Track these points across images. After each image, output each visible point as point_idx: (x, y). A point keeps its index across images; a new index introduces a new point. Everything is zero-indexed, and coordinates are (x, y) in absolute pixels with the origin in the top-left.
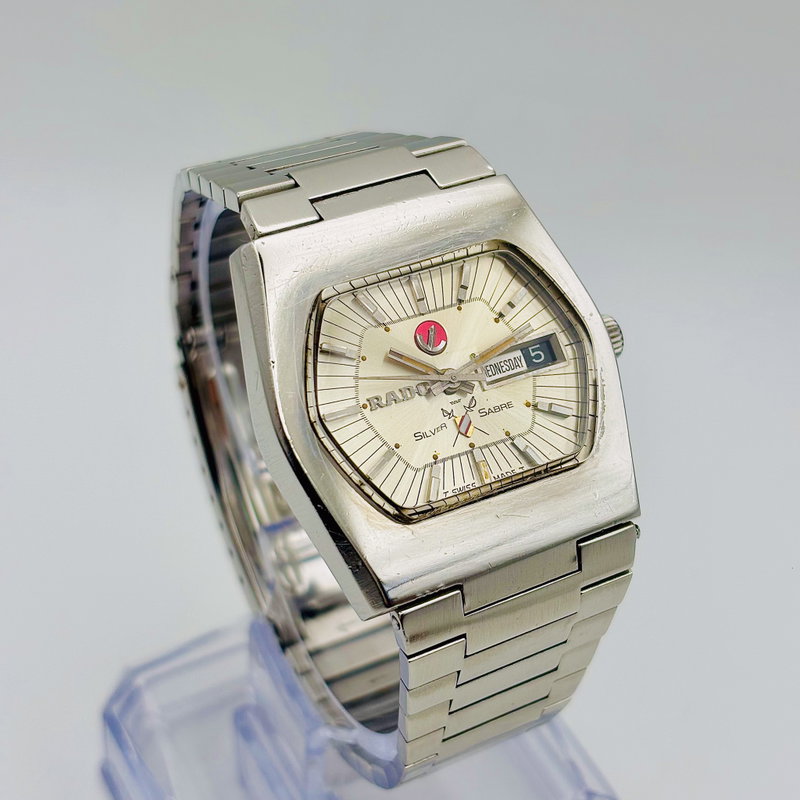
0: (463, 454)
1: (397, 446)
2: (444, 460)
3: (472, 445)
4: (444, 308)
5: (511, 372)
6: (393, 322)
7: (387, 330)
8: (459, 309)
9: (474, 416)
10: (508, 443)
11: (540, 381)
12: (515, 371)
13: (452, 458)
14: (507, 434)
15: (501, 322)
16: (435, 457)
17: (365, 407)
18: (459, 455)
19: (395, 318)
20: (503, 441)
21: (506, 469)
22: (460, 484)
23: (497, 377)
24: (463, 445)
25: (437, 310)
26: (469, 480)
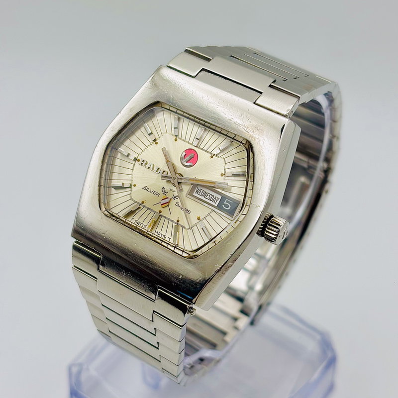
0: (154, 211)
1: (135, 186)
2: (144, 207)
3: (160, 212)
4: (206, 151)
5: (209, 201)
6: (181, 139)
7: (176, 140)
8: (212, 157)
9: (174, 202)
10: (174, 224)
11: (213, 214)
12: (211, 202)
13: (148, 209)
14: (178, 221)
15: (223, 177)
16: (143, 203)
17: (139, 161)
18: (152, 210)
19: (183, 138)
20: (173, 222)
21: (163, 232)
22: (141, 221)
23: (202, 198)
24: (158, 208)
25: (202, 149)
26: (145, 223)
